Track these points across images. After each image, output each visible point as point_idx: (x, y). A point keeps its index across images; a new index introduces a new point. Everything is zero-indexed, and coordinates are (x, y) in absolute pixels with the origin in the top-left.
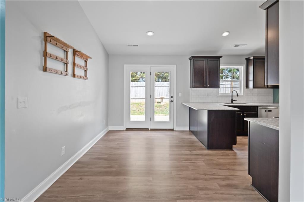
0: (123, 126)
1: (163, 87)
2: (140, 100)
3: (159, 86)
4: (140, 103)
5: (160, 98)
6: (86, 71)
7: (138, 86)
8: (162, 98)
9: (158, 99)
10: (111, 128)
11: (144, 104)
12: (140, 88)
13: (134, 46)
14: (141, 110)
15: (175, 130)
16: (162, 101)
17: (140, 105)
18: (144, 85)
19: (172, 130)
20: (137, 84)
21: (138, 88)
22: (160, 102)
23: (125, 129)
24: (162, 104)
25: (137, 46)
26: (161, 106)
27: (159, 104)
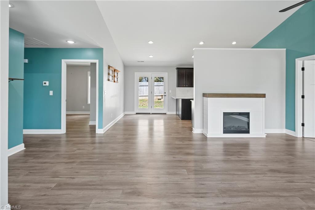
0: (134, 111)
1: (159, 87)
2: (143, 97)
3: (159, 86)
4: (144, 100)
5: (160, 96)
6: (117, 78)
7: (142, 85)
8: (162, 96)
9: (159, 97)
10: (127, 113)
11: (147, 101)
12: (143, 87)
13: (142, 62)
14: (144, 105)
15: (167, 114)
16: (162, 98)
17: (144, 101)
18: (147, 84)
19: (165, 114)
20: (141, 84)
21: (142, 87)
22: (160, 99)
23: (135, 113)
24: (162, 100)
25: (143, 62)
26: (161, 102)
27: (159, 101)
